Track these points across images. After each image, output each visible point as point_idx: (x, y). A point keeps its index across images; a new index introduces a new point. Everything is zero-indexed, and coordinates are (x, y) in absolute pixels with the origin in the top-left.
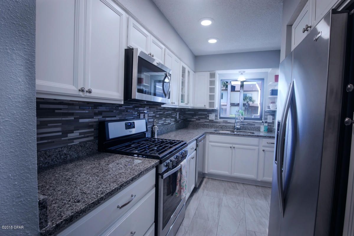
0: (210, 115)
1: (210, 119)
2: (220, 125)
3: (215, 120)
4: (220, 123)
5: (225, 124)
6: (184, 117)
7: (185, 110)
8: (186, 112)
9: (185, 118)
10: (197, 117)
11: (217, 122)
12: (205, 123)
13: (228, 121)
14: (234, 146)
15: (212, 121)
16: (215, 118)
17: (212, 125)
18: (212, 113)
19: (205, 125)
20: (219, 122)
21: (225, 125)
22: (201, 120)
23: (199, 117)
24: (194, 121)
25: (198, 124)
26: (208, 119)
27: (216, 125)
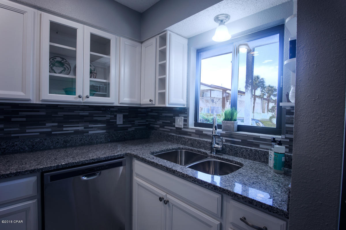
0: (176, 118)
1: (176, 126)
2: (191, 139)
3: (184, 128)
4: (190, 135)
5: (199, 137)
6: (147, 121)
7: (148, 110)
8: (150, 114)
9: (147, 123)
10: (160, 122)
11: (186, 133)
12: (170, 134)
13: (204, 132)
14: (170, 197)
15: (179, 130)
16: (184, 125)
17: (179, 137)
18: (180, 115)
19: (169, 136)
20: (190, 132)
21: (198, 139)
22: (166, 127)
23: (163, 122)
24: (157, 127)
25: (161, 134)
26: (174, 126)
27: (184, 138)
